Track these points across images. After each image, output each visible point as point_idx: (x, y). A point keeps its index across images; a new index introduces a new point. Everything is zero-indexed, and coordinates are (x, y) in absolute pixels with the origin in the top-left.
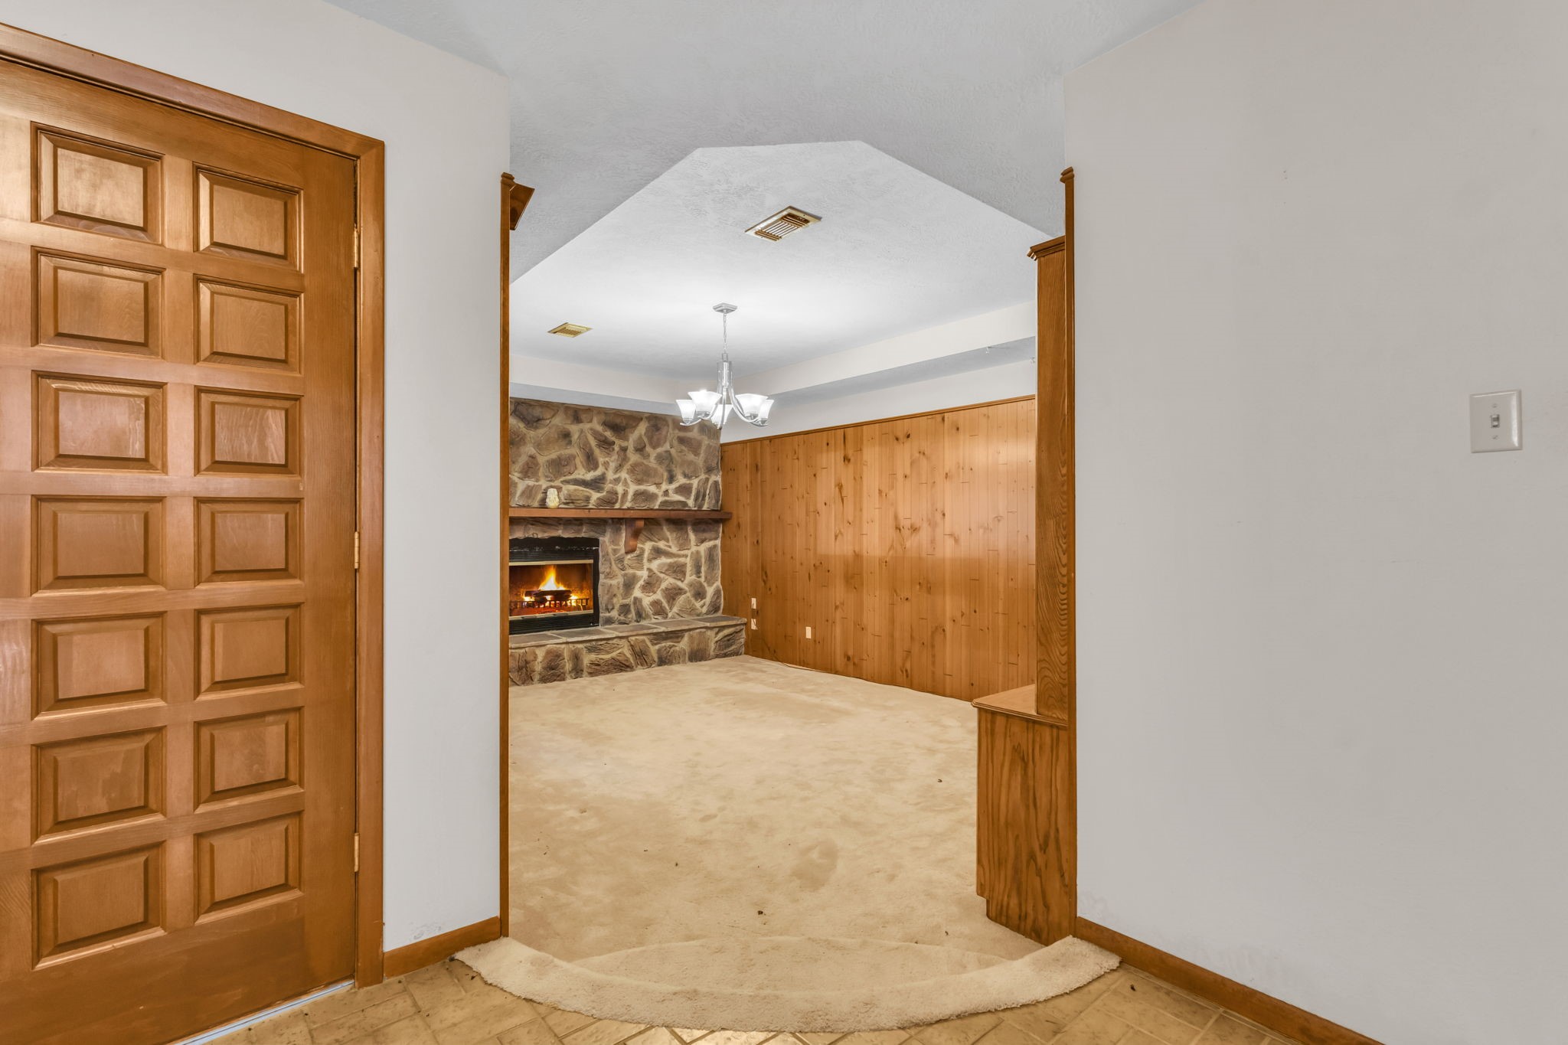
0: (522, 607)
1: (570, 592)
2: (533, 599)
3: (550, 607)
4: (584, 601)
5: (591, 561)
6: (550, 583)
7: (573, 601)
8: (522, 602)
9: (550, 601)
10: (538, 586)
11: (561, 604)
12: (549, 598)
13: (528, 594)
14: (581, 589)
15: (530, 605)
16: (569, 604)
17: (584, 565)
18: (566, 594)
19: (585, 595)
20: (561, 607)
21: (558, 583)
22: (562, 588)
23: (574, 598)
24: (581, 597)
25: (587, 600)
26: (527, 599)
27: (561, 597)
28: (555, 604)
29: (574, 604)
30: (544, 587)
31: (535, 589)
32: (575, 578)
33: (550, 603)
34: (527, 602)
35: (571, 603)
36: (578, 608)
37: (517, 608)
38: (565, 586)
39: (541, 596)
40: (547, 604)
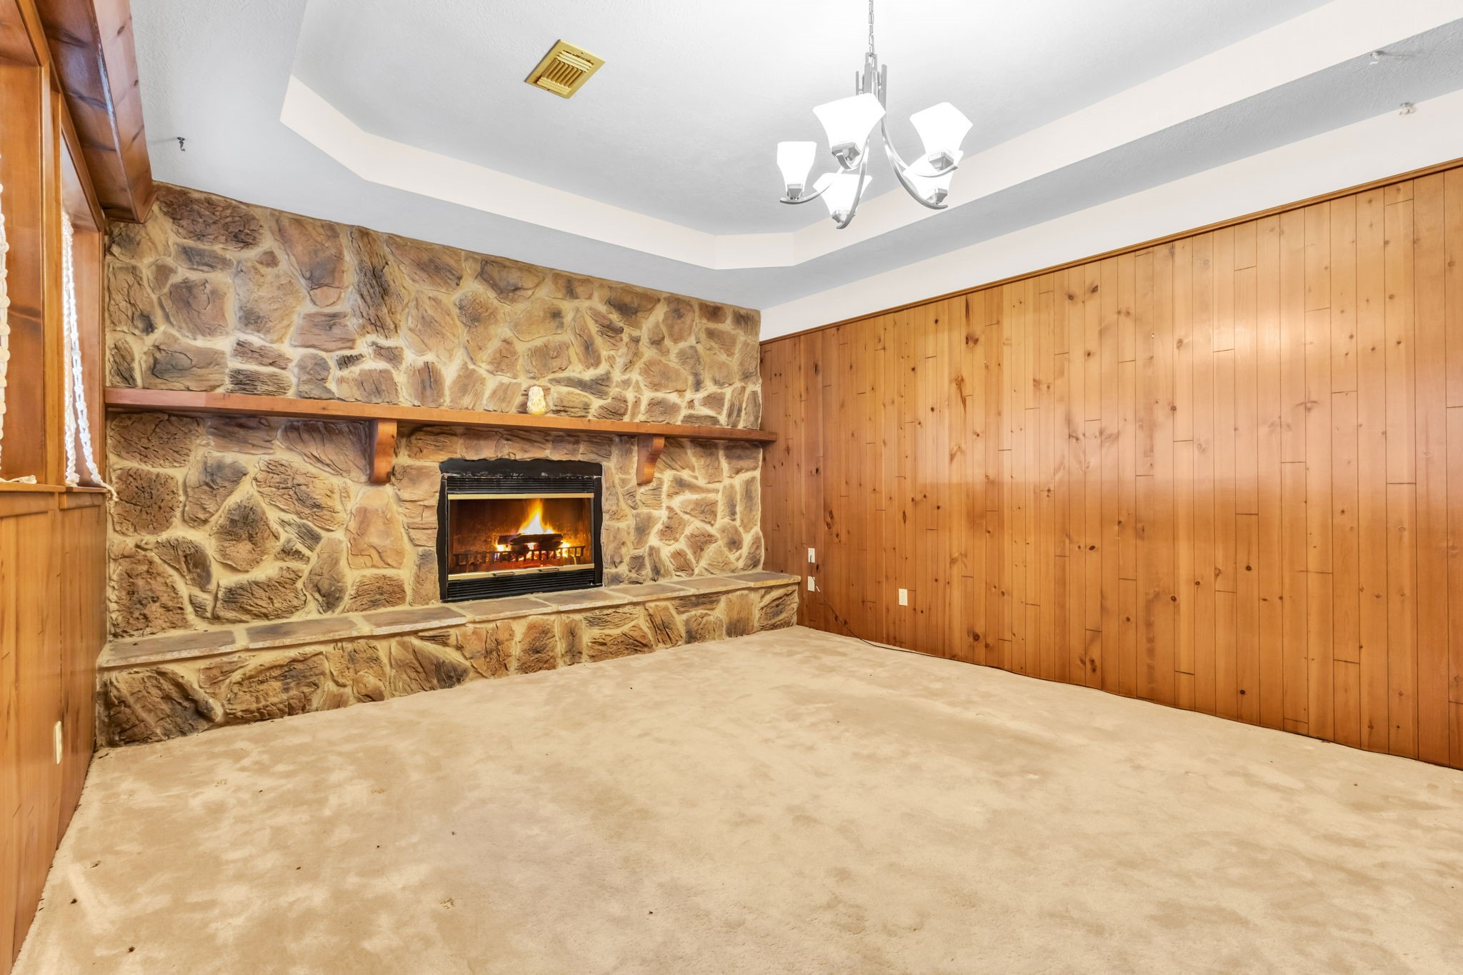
0: (492, 562)
1: (560, 536)
2: (509, 549)
3: (533, 559)
4: (579, 550)
5: (591, 495)
6: (535, 525)
7: (564, 550)
8: (494, 552)
9: (533, 551)
10: (518, 529)
11: (547, 555)
12: (531, 545)
13: (503, 540)
14: (576, 533)
15: (505, 558)
16: (558, 555)
17: (581, 500)
18: (554, 540)
19: (580, 541)
20: (547, 561)
21: (546, 524)
22: (550, 531)
23: (565, 545)
24: (575, 545)
25: (582, 548)
26: (501, 548)
27: (548, 543)
28: (540, 554)
29: (565, 555)
30: (526, 530)
31: (513, 533)
32: (568, 517)
33: (533, 555)
34: (501, 553)
35: (561, 553)
36: (570, 561)
37: (485, 562)
38: (554, 529)
39: (520, 544)
40: (529, 555)
